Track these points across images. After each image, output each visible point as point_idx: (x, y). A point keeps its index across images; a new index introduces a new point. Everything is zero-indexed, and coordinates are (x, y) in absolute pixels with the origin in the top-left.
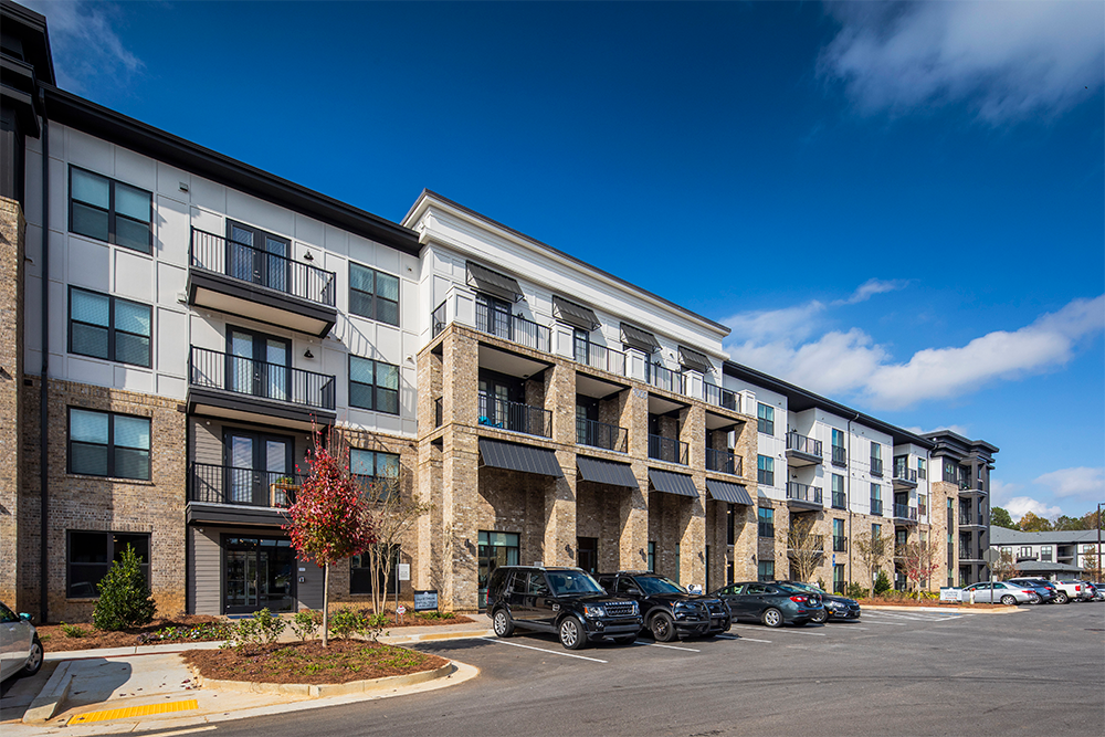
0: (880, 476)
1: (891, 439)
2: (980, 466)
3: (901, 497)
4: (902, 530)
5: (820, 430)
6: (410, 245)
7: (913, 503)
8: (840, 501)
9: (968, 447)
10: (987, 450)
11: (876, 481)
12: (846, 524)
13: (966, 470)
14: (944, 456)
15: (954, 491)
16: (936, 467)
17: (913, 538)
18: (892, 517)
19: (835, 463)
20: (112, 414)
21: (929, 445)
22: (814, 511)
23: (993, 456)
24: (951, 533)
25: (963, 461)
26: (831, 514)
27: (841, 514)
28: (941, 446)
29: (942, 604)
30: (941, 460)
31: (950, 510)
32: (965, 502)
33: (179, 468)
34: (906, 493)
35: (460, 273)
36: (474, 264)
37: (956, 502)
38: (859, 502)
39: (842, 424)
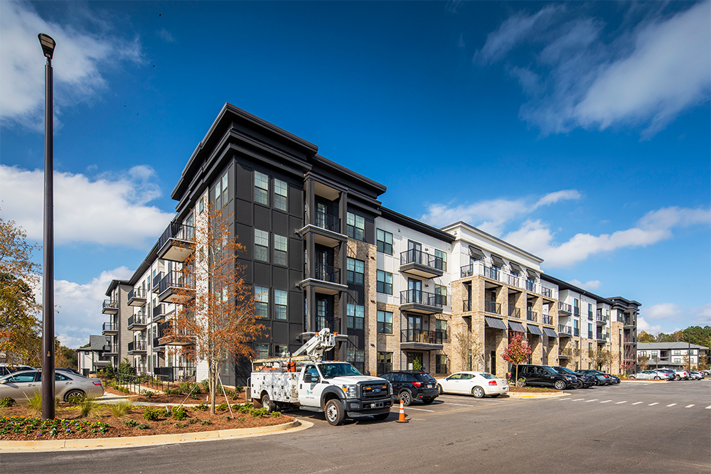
0: (592, 320)
1: (595, 301)
2: (634, 313)
3: (599, 329)
4: (600, 345)
5: (570, 299)
6: (450, 240)
7: (604, 332)
8: (577, 332)
9: (628, 304)
10: (636, 305)
11: (590, 322)
12: (579, 343)
13: (627, 315)
14: (618, 309)
15: (622, 326)
16: (614, 314)
17: (605, 349)
18: (596, 339)
19: (575, 315)
20: (385, 311)
21: (611, 303)
22: (568, 338)
23: (639, 308)
24: (620, 346)
25: (626, 311)
26: (574, 339)
27: (578, 339)
28: (616, 304)
29: (638, 380)
30: (616, 311)
31: (620, 335)
32: (627, 331)
33: (399, 329)
34: (601, 327)
35: (467, 250)
36: (471, 246)
37: (622, 331)
38: (584, 333)
39: (577, 296)
